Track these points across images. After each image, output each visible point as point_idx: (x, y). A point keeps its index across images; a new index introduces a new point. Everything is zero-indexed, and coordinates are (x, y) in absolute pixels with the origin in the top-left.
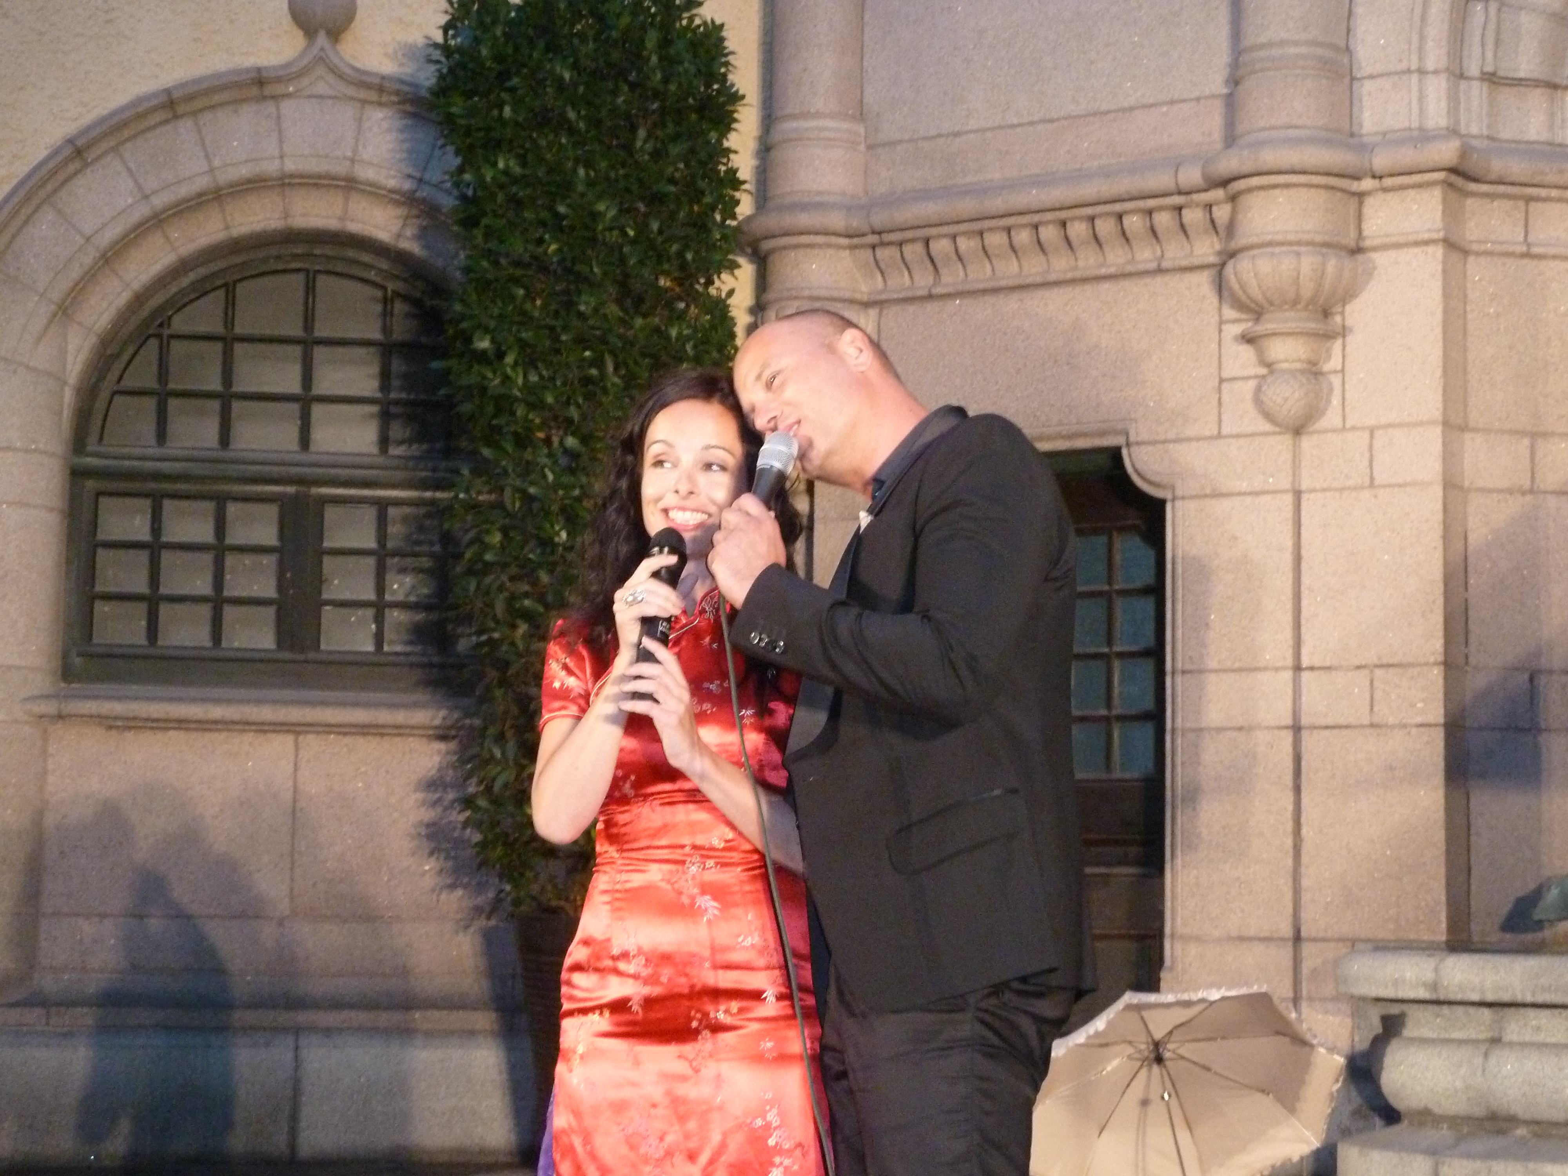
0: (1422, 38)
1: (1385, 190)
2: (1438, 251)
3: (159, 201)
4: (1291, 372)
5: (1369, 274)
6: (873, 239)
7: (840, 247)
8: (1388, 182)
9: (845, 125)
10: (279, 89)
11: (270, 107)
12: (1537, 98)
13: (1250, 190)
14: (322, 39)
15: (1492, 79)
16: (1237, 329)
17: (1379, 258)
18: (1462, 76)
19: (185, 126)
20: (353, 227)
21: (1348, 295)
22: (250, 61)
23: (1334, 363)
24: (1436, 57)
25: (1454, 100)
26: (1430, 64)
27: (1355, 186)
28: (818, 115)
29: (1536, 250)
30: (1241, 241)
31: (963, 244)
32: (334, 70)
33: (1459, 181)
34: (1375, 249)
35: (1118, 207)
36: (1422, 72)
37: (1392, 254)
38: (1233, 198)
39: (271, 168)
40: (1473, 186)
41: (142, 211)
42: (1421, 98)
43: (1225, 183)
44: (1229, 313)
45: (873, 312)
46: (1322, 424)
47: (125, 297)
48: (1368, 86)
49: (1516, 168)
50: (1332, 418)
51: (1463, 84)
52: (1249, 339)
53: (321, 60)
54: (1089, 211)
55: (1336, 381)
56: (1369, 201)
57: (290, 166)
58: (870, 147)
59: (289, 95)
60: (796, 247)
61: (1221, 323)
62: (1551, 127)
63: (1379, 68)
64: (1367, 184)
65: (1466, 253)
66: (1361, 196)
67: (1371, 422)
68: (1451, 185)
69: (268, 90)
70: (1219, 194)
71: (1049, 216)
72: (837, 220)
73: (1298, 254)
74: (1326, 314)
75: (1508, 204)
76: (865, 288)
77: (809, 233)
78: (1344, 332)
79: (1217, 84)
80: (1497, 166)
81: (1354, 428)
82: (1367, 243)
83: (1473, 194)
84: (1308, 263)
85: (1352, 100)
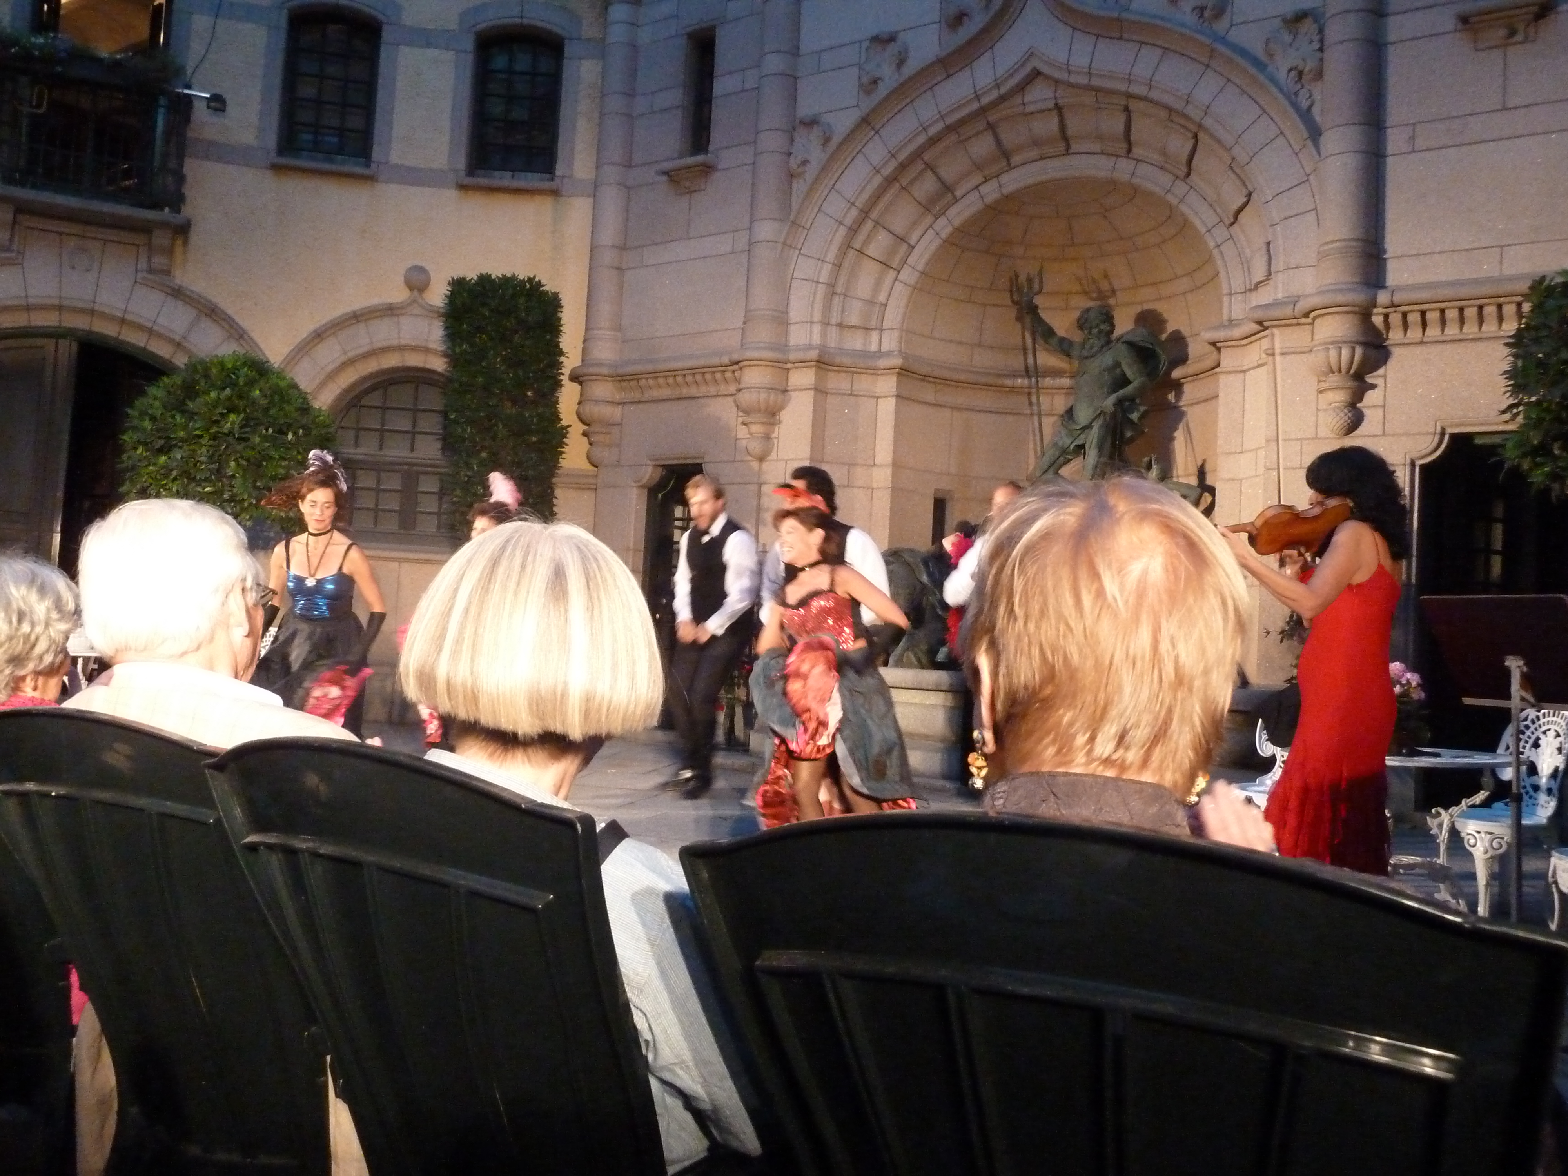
0: (812, 308)
1: (796, 368)
2: (812, 393)
3: (351, 354)
4: (758, 437)
5: (789, 401)
6: (619, 378)
7: (607, 381)
8: (796, 365)
9: (612, 333)
10: (399, 312)
11: (395, 319)
12: (859, 334)
13: (745, 366)
14: (416, 293)
15: (841, 326)
16: (740, 420)
17: (792, 393)
18: (828, 324)
19: (362, 326)
20: (428, 366)
21: (781, 408)
22: (389, 301)
23: (775, 435)
24: (817, 316)
25: (824, 335)
26: (816, 320)
27: (786, 366)
28: (600, 329)
29: (855, 393)
30: (743, 386)
31: (651, 382)
32: (420, 305)
33: (823, 366)
34: (791, 391)
35: (702, 370)
36: (812, 323)
37: (797, 393)
38: (741, 369)
39: (395, 342)
40: (829, 367)
41: (344, 358)
42: (811, 332)
43: (737, 363)
44: (741, 414)
45: (620, 406)
46: (770, 458)
47: (338, 391)
48: (792, 328)
49: (846, 361)
50: (773, 456)
51: (829, 328)
52: (745, 424)
53: (414, 301)
54: (693, 371)
55: (775, 441)
56: (791, 372)
57: (403, 342)
58: (623, 342)
59: (403, 314)
60: (590, 380)
61: (738, 416)
62: (865, 345)
63: (798, 320)
64: (789, 366)
65: (827, 393)
66: (788, 369)
67: (786, 458)
68: (819, 367)
69: (395, 312)
70: (735, 367)
71: (679, 372)
72: (605, 371)
73: (759, 392)
74: (773, 415)
75: (843, 375)
76: (618, 397)
77: (596, 375)
78: (780, 422)
79: (740, 325)
80: (838, 360)
81: (781, 460)
82: (789, 388)
83: (830, 370)
84: (763, 396)
85: (787, 333)
